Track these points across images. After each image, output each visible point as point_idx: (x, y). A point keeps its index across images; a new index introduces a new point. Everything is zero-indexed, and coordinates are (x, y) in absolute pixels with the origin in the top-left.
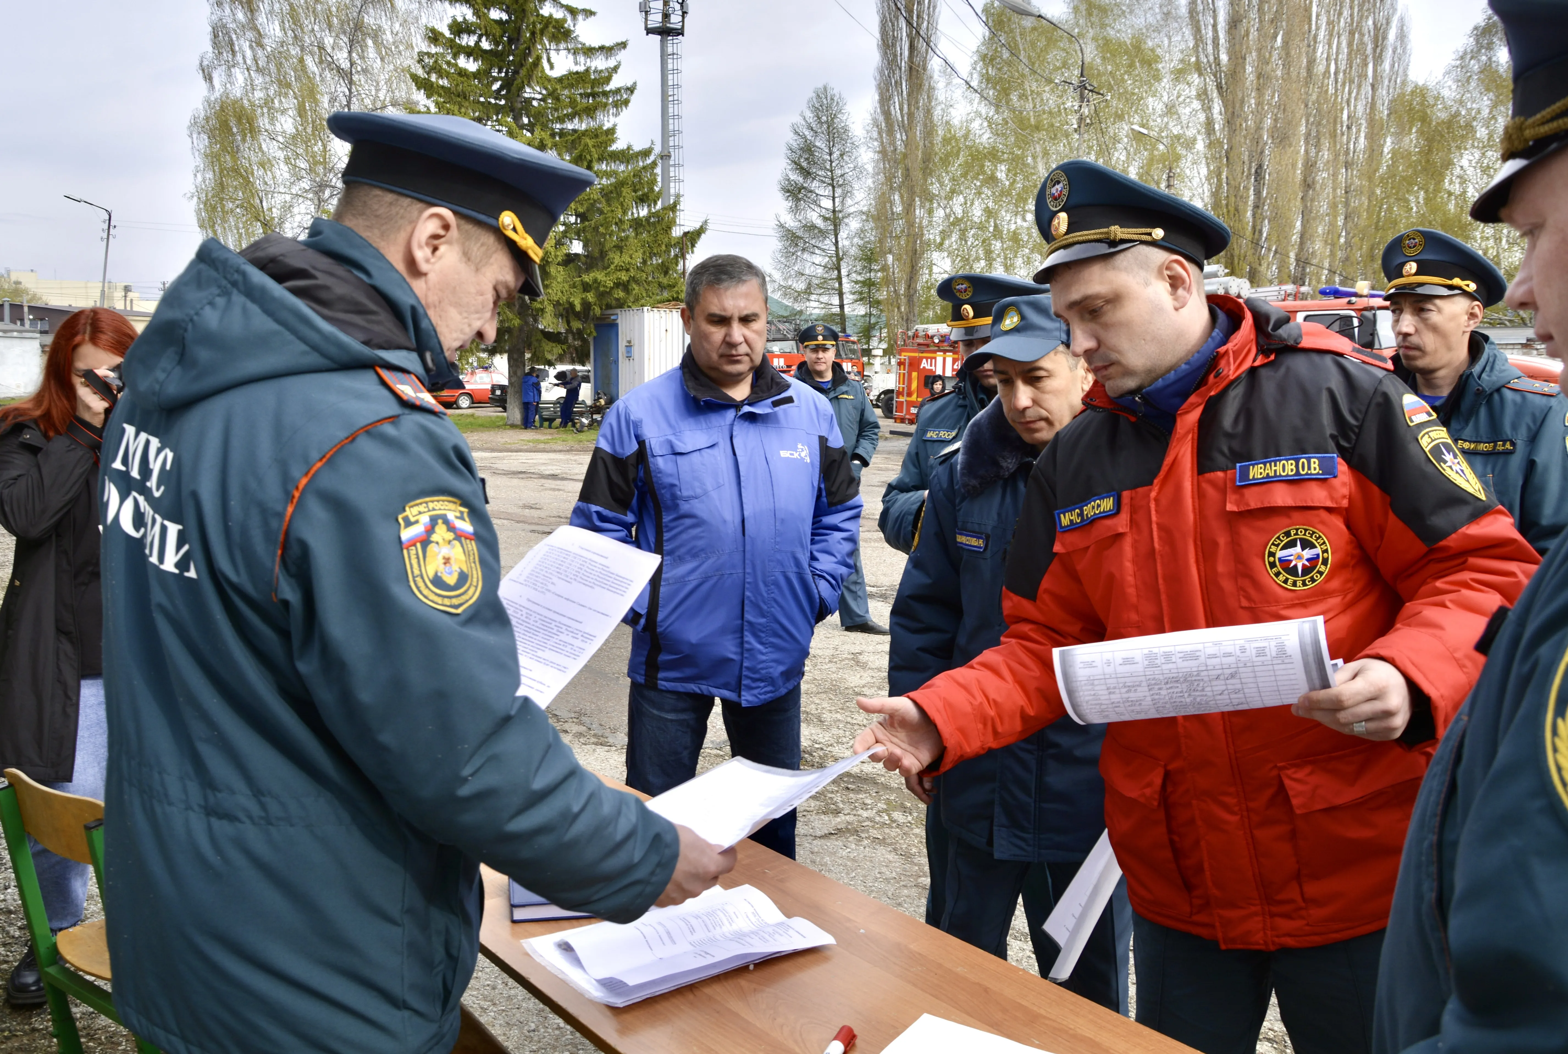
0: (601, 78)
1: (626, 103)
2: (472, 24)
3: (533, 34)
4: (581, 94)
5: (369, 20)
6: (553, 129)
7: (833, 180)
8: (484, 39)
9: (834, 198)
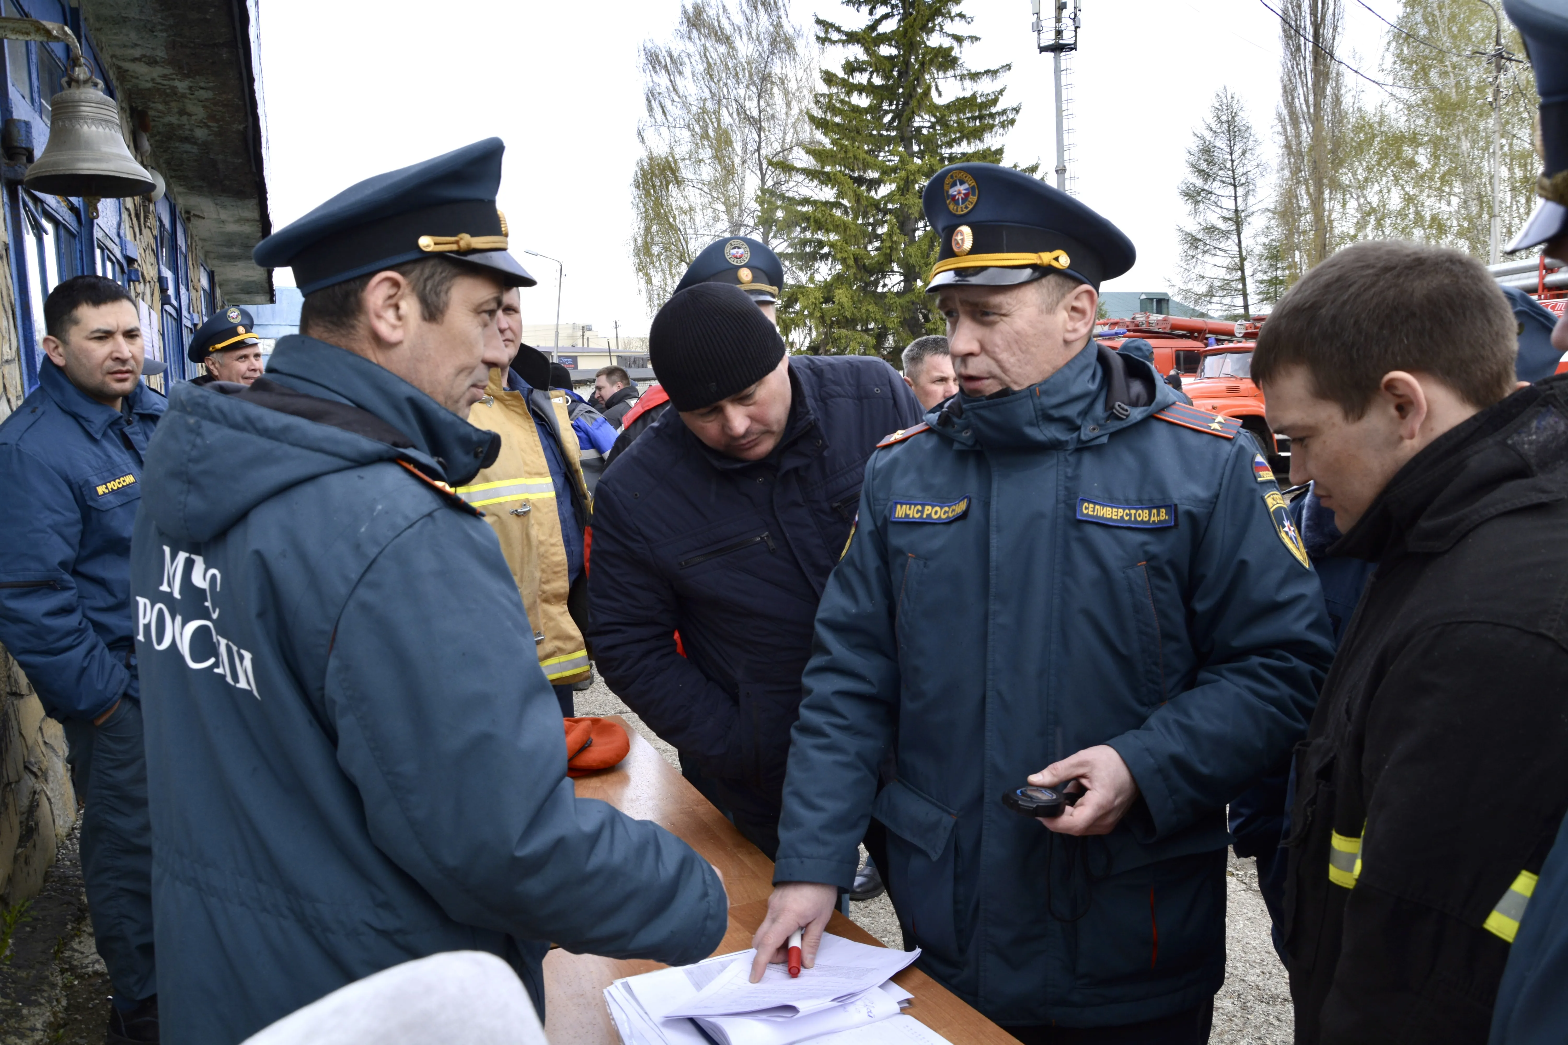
0: (988, 100)
1: (1012, 122)
2: (864, 62)
3: (922, 64)
4: (968, 119)
5: (776, 68)
6: (941, 154)
7: (1234, 179)
8: (875, 74)
9: (1236, 197)
